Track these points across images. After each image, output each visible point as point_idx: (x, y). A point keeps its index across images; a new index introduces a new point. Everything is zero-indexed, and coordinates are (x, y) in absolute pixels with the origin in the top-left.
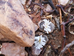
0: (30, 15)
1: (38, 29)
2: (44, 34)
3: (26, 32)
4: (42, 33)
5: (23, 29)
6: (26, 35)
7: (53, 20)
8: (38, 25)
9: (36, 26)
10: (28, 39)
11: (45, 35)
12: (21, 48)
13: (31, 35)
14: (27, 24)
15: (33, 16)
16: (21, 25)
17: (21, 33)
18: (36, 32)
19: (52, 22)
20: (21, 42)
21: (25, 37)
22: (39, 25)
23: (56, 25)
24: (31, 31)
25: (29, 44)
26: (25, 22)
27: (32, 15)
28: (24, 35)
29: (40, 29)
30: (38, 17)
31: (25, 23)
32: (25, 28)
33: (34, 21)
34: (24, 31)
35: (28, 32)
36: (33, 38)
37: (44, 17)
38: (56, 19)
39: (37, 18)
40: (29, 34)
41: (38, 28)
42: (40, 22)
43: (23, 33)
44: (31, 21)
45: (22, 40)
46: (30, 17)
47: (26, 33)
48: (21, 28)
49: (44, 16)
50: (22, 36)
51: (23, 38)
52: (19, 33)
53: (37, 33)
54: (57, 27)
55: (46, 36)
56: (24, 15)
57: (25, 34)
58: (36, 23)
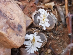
0: (19, 3)
2: (41, 32)
3: (12, 27)
4: (37, 30)
5: (7, 22)
6: (12, 31)
7: (55, 10)
8: (31, 18)
9: (28, 18)
10: (15, 36)
11: (41, 33)
12: (6, 50)
13: (20, 31)
14: (14, 15)
15: (25, 4)
16: (5, 16)
17: (4, 28)
18: (28, 28)
19: (54, 14)
20: (5, 40)
21: (11, 33)
22: (33, 18)
23: (59, 18)
25: (16, 44)
26: (12, 13)
27: (23, 2)
28: (8, 30)
29: (34, 24)
30: (32, 5)
31: (11, 14)
32: (10, 21)
33: (26, 11)
34: (10, 26)
35: (15, 27)
36: (22, 36)
37: (41, 6)
38: (60, 9)
39: (32, 7)
40: (16, 29)
41: (31, 22)
42: (34, 14)
43: (8, 28)
44: (20, 11)
45: (5, 38)
46: (19, 5)
47: (12, 29)
48: (5, 20)
49: (42, 4)
50: (7, 31)
51: (7, 35)
52: (2, 28)
54: (61, 21)
55: (43, 34)
56: (9, 3)
57: (10, 29)
58: (29, 14)
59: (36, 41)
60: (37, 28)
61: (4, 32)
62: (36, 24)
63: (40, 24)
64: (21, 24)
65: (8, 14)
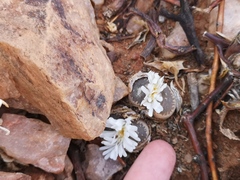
0: (108, 45)
1: (126, 98)
2: (140, 119)
3: (88, 97)
4: (134, 113)
5: (80, 86)
6: (85, 103)
7: (183, 79)
8: (127, 84)
9: (121, 84)
10: (90, 116)
11: (141, 122)
13: (100, 107)
14: (95, 72)
15: (119, 50)
16: (78, 73)
17: (73, 95)
18: (116, 105)
19: (177, 87)
20: (68, 119)
21: (83, 108)
22: (131, 85)
23: (186, 98)
24: (102, 98)
25: (89, 132)
26: (91, 67)
27: (117, 45)
28: (79, 101)
29: (131, 98)
30: (134, 56)
31: (90, 71)
32: (87, 84)
33: (119, 67)
34: (84, 93)
35: (92, 98)
36: (102, 119)
37: (153, 64)
38: (192, 79)
39: (132, 60)
40: (94, 103)
41: (126, 93)
42: (135, 77)
43: (79, 97)
44: (108, 67)
47: (87, 100)
48: (78, 81)
49: (156, 59)
50: (76, 103)
51: (75, 109)
52: (70, 94)
53: (119, 110)
54: (190, 107)
55: (145, 125)
56: (91, 45)
57: (83, 99)
58: (123, 74)
59: (127, 135)
60: (134, 108)
61: (71, 104)
62: (135, 99)
63: (143, 103)
64: (105, 93)
65: (84, 70)
